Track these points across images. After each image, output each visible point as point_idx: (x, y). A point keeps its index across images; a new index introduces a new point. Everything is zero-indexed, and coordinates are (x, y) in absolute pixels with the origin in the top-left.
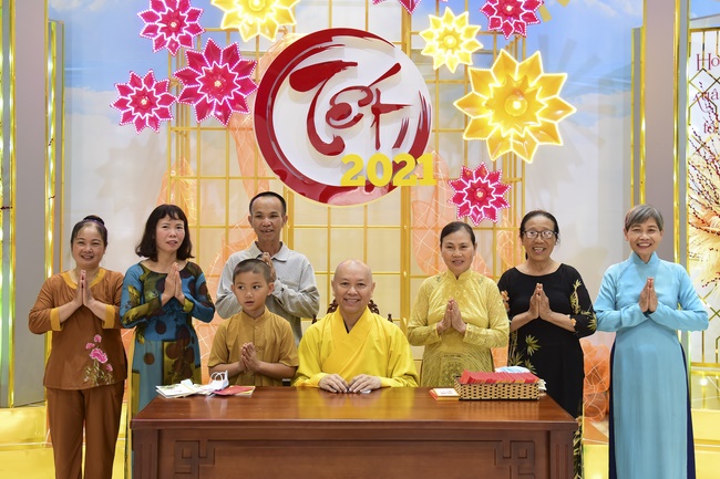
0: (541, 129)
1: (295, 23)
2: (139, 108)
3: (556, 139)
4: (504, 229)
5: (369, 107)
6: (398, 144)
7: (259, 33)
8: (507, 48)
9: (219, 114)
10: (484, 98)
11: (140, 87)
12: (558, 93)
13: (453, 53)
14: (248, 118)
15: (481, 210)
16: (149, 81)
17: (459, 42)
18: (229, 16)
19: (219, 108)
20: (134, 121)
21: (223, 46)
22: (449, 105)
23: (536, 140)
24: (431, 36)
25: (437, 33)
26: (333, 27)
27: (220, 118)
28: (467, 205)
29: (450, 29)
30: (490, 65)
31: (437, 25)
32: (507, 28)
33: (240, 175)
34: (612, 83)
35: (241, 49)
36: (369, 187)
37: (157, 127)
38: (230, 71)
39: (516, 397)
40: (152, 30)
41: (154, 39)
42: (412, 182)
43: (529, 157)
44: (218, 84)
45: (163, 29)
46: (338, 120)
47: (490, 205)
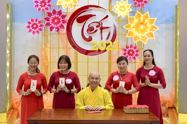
0: (149, 34)
1: (78, 4)
2: (33, 28)
3: (153, 37)
4: (138, 63)
5: (99, 27)
6: (107, 38)
7: (68, 6)
8: (139, 11)
9: (56, 30)
10: (132, 25)
11: (34, 22)
12: (154, 24)
13: (123, 12)
14: (65, 31)
15: (131, 57)
16: (36, 20)
17: (125, 9)
18: (59, 2)
19: (56, 28)
20: (32, 32)
21: (57, 10)
22: (122, 27)
23: (147, 37)
24: (117, 7)
25: (119, 6)
26: (89, 5)
27: (56, 31)
28: (127, 56)
29: (123, 5)
30: (134, 16)
31: (119, 4)
32: (139, 5)
33: (62, 47)
34: (169, 21)
35: (62, 11)
36: (99, 51)
37: (38, 33)
38: (59, 17)
39: (142, 112)
40: (37, 6)
41: (38, 8)
42: (111, 49)
43: (145, 42)
44: (56, 21)
45: (40, 6)
46: (90, 31)
47: (134, 56)
